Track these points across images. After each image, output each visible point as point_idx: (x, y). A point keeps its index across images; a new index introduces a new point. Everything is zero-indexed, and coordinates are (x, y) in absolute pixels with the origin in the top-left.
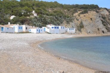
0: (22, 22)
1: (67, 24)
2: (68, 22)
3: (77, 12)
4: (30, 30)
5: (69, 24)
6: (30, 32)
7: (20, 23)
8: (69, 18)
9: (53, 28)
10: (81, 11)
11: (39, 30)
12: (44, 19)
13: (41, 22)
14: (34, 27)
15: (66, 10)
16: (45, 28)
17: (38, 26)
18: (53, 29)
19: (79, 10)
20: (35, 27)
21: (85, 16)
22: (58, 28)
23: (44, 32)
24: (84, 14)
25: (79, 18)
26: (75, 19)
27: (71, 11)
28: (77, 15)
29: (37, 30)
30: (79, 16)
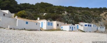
0: (54, 19)
1: (96, 23)
2: (96, 21)
3: (103, 13)
4: (62, 27)
5: (98, 23)
6: (62, 29)
7: (51, 19)
8: (97, 18)
9: (86, 25)
11: (72, 27)
12: (76, 17)
13: (73, 20)
15: (93, 11)
16: (78, 26)
17: (70, 24)
18: (86, 27)
19: (105, 12)
20: (67, 24)
22: (91, 26)
23: (77, 30)
26: (102, 19)
27: (97, 12)
28: (103, 15)
29: (70, 27)
30: (106, 16)
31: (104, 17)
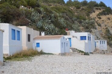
2: (87, 28)
3: (94, 12)
10: (100, 9)
14: (43, 34)
19: (97, 9)
21: (109, 19)
23: (72, 51)
24: (108, 16)
25: (100, 21)
26: (96, 24)
27: (83, 9)
28: (96, 16)
29: (62, 44)
31: (98, 19)
